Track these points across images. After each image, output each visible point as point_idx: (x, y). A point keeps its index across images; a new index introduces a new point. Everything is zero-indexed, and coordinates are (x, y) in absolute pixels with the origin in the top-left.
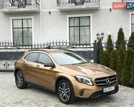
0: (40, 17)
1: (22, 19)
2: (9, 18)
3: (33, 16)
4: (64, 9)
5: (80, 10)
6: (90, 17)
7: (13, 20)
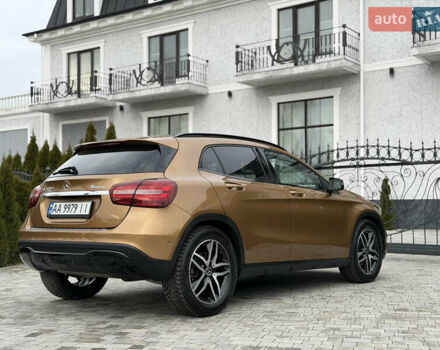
1: (306, 101)
2: (269, 100)
3: (338, 86)
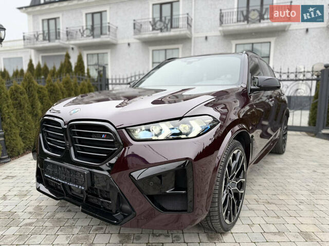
0: (191, 46)
1: (166, 50)
2: (148, 48)
3: (181, 44)
4: (229, 31)
5: (255, 33)
6: (270, 42)
7: (154, 52)
